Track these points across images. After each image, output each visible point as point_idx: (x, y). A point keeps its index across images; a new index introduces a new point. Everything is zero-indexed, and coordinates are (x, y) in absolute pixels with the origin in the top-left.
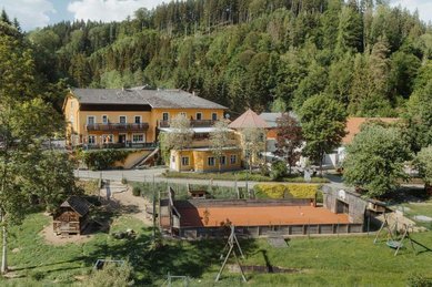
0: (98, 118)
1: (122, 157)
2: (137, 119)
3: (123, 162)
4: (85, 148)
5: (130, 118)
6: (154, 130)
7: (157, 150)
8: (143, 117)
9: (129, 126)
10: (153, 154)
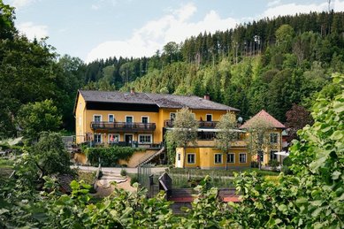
0: (105, 117)
1: (127, 156)
2: (145, 120)
3: (127, 160)
4: (89, 146)
5: (137, 118)
6: (161, 130)
7: (163, 149)
8: (151, 118)
9: (135, 126)
10: (159, 153)
